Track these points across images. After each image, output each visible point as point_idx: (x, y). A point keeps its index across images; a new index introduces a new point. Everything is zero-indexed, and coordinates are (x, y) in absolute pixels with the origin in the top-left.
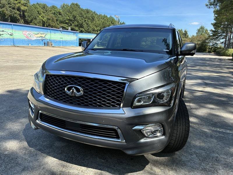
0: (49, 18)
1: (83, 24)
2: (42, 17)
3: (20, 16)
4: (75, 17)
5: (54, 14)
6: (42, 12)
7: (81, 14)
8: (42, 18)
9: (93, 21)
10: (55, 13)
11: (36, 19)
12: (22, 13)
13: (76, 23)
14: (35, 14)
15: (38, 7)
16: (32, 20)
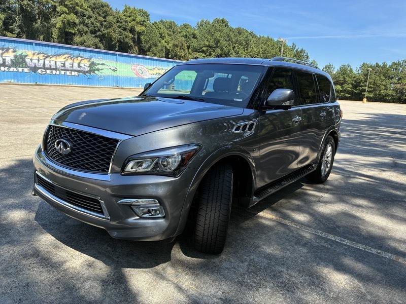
0: (176, 43)
1: (231, 52)
2: (165, 42)
3: (134, 42)
4: (218, 41)
5: (186, 37)
6: (166, 35)
7: (228, 36)
8: (166, 44)
9: (247, 47)
10: (186, 35)
11: (156, 45)
12: (136, 37)
13: (219, 51)
14: (156, 37)
15: (162, 26)
16: (150, 47)
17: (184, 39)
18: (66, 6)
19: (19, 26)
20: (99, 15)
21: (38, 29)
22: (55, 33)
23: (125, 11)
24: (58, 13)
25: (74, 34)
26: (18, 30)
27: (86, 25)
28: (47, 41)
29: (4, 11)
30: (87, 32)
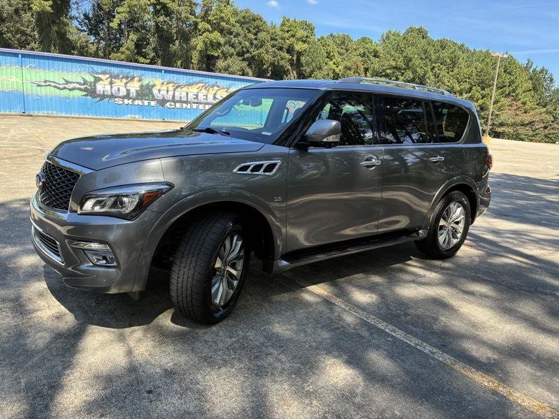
0: (349, 64)
1: (427, 76)
2: (334, 63)
3: (292, 65)
4: (410, 60)
5: (364, 55)
6: (336, 54)
7: (425, 52)
8: (334, 66)
9: (454, 67)
10: (364, 54)
11: (320, 68)
12: (295, 58)
13: (410, 74)
14: (322, 59)
15: (330, 42)
16: (312, 72)
17: (361, 59)
18: (209, 22)
19: (155, 50)
20: (250, 32)
21: (175, 52)
22: (195, 57)
23: (283, 25)
24: (200, 31)
25: (217, 58)
26: (152, 54)
27: (233, 46)
28: (185, 68)
29: (137, 30)
30: (232, 54)
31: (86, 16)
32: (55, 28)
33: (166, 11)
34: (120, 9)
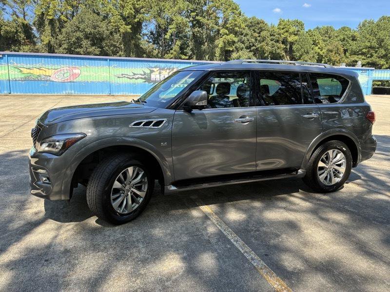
0: (331, 48)
2: (319, 48)
3: (286, 52)
4: (383, 41)
5: (343, 40)
6: (321, 41)
8: (319, 50)
11: (307, 53)
12: (288, 47)
13: (382, 52)
14: (309, 45)
15: (316, 33)
16: (301, 56)
17: (341, 43)
18: (227, 28)
19: (192, 50)
20: (255, 32)
21: (205, 50)
22: (218, 52)
23: (280, 24)
24: (221, 35)
25: (233, 51)
26: (190, 53)
27: (243, 42)
28: (211, 60)
29: (181, 38)
30: (243, 48)
31: (152, 33)
32: (133, 42)
33: (200, 24)
34: (170, 27)
